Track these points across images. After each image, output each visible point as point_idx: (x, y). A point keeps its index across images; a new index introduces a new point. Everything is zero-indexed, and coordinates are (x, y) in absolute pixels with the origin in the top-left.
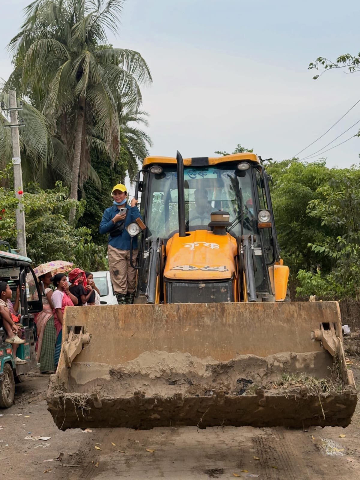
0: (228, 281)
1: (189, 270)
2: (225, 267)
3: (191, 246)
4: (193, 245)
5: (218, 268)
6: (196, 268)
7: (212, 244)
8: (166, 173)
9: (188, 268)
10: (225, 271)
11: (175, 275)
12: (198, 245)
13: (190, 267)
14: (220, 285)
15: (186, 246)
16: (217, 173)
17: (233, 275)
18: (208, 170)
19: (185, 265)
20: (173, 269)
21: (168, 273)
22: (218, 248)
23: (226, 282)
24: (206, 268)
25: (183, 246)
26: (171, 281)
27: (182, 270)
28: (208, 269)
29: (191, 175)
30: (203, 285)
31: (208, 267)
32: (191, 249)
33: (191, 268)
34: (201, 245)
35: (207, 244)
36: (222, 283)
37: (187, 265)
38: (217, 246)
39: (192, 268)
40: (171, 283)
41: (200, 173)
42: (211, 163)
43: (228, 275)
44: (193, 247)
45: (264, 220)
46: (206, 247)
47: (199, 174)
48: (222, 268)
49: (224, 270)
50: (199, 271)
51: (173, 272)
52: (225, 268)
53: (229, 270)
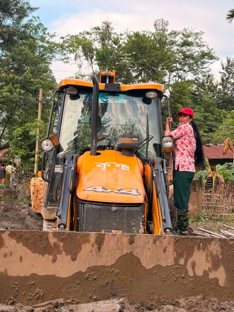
0: (140, 206)
1: (103, 192)
2: (137, 190)
3: (103, 166)
4: (105, 165)
5: (131, 191)
6: (109, 190)
7: (123, 166)
8: (80, 95)
9: (101, 190)
10: (138, 195)
11: (88, 196)
12: (110, 165)
13: (103, 188)
15: (97, 166)
16: (127, 99)
17: (145, 200)
18: (118, 96)
19: (98, 186)
20: (87, 189)
21: (81, 194)
22: (129, 169)
23: (138, 206)
24: (119, 190)
25: (95, 166)
27: (95, 191)
28: (121, 191)
29: (104, 98)
30: (115, 208)
31: (121, 190)
32: (103, 169)
33: (104, 190)
34: (113, 166)
35: (118, 165)
36: (134, 208)
37: (100, 186)
38: (128, 168)
39: (106, 189)
40: (84, 204)
41: (112, 97)
42: (122, 89)
43: (141, 199)
44: (105, 167)
45: (168, 145)
46: (117, 168)
47: (110, 98)
48: (134, 192)
49: (136, 194)
50: (112, 194)
51: (86, 193)
52: (137, 192)
53: (141, 194)
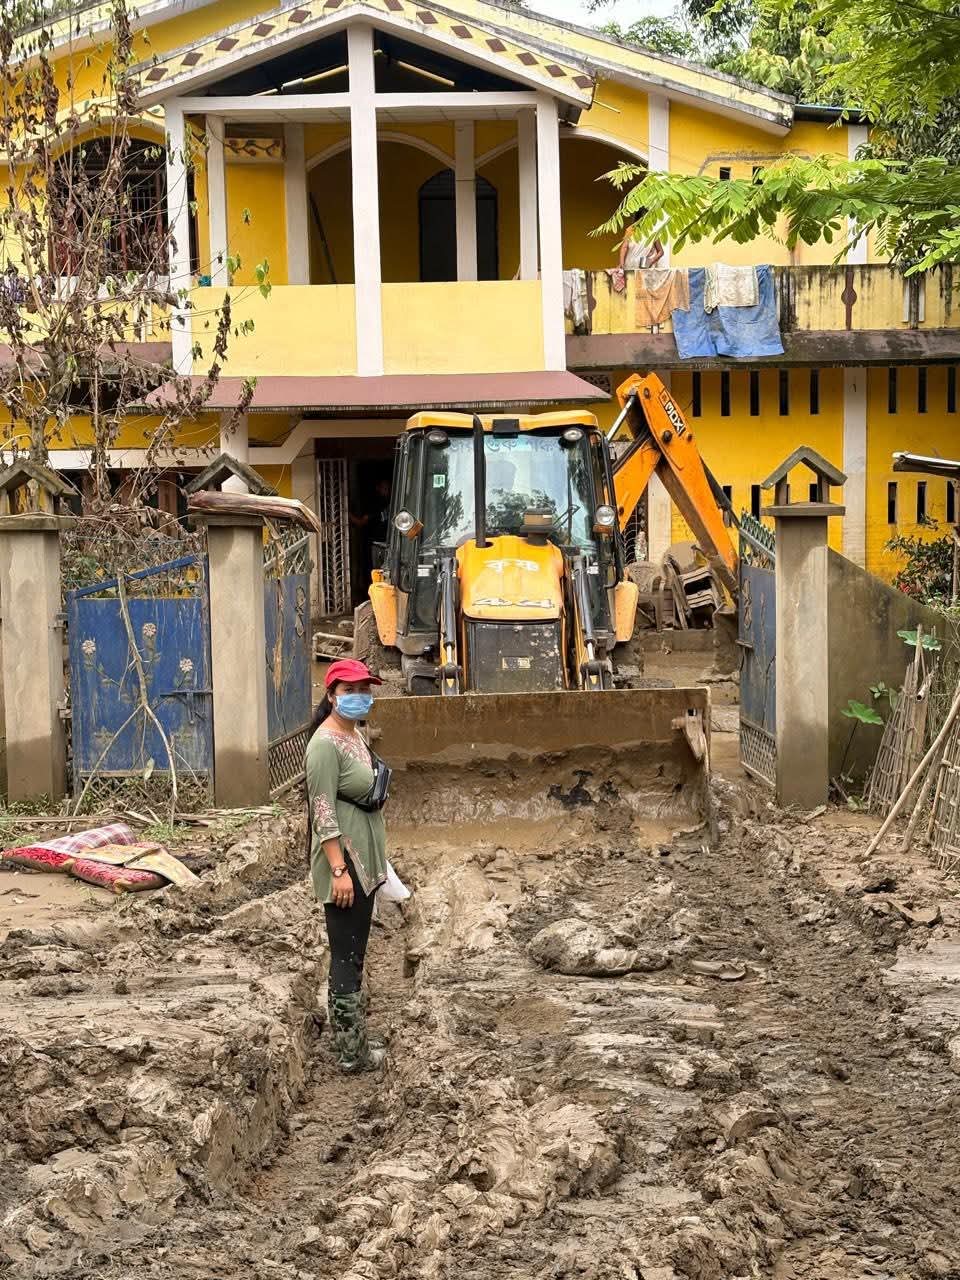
0: (553, 622)
1: (500, 605)
2: (550, 601)
3: (497, 566)
4: (499, 561)
5: (540, 603)
6: (509, 603)
7: (528, 564)
9: (498, 603)
10: (550, 607)
11: (480, 612)
12: (508, 564)
14: (544, 627)
15: (490, 566)
16: (531, 443)
17: (562, 612)
18: (517, 437)
19: (492, 598)
20: (476, 603)
21: (469, 610)
22: (537, 568)
23: (550, 623)
24: (523, 602)
25: (484, 567)
26: (474, 621)
27: (489, 604)
28: (526, 603)
29: (495, 445)
30: (519, 628)
31: (526, 601)
32: (498, 571)
33: (502, 603)
34: (513, 564)
35: (520, 563)
36: (546, 625)
37: (496, 596)
38: (535, 566)
39: (504, 602)
40: (473, 623)
41: (505, 442)
42: (522, 428)
43: (554, 613)
44: (500, 567)
45: (605, 522)
46: (520, 568)
47: (503, 444)
48: (545, 603)
49: (548, 606)
50: (514, 608)
51: (477, 608)
52: (550, 603)
53: (555, 606)
